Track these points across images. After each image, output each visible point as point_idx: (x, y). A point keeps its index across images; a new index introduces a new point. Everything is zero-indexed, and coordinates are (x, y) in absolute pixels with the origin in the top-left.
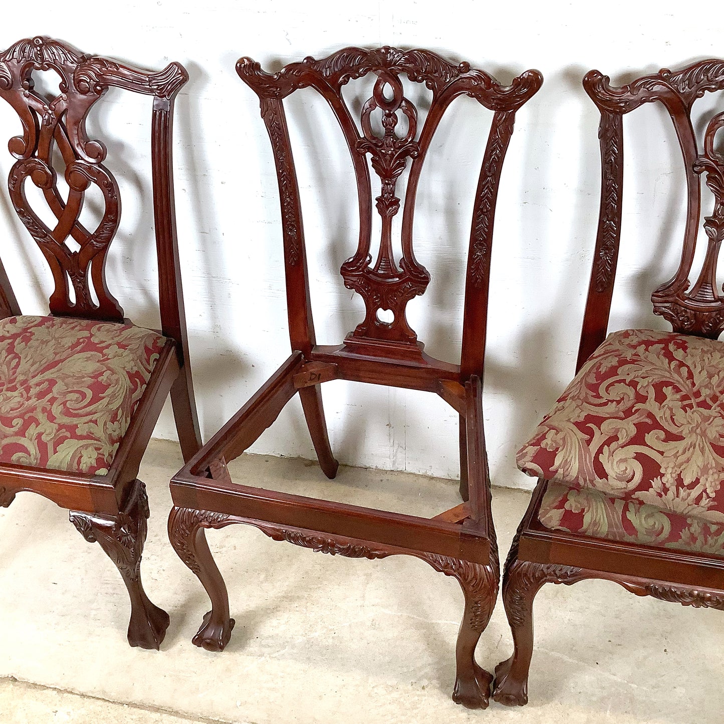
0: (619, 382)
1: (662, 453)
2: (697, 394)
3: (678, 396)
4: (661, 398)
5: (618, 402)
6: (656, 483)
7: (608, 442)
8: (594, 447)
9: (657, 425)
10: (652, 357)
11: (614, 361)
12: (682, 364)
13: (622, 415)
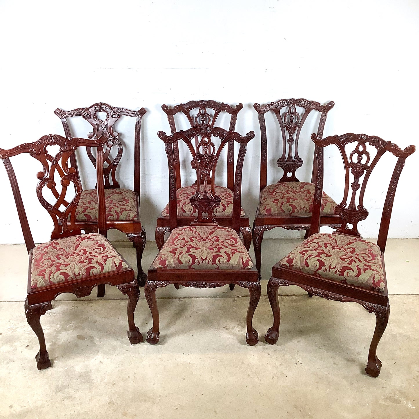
0: (179, 239)
1: (196, 253)
2: (202, 238)
3: (197, 239)
4: (192, 241)
5: (181, 244)
6: (196, 261)
7: (180, 254)
8: (177, 256)
9: (192, 247)
10: (187, 231)
11: (177, 235)
12: (196, 232)
13: (182, 246)
